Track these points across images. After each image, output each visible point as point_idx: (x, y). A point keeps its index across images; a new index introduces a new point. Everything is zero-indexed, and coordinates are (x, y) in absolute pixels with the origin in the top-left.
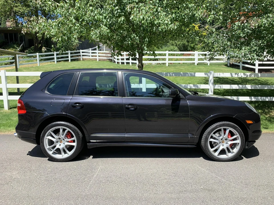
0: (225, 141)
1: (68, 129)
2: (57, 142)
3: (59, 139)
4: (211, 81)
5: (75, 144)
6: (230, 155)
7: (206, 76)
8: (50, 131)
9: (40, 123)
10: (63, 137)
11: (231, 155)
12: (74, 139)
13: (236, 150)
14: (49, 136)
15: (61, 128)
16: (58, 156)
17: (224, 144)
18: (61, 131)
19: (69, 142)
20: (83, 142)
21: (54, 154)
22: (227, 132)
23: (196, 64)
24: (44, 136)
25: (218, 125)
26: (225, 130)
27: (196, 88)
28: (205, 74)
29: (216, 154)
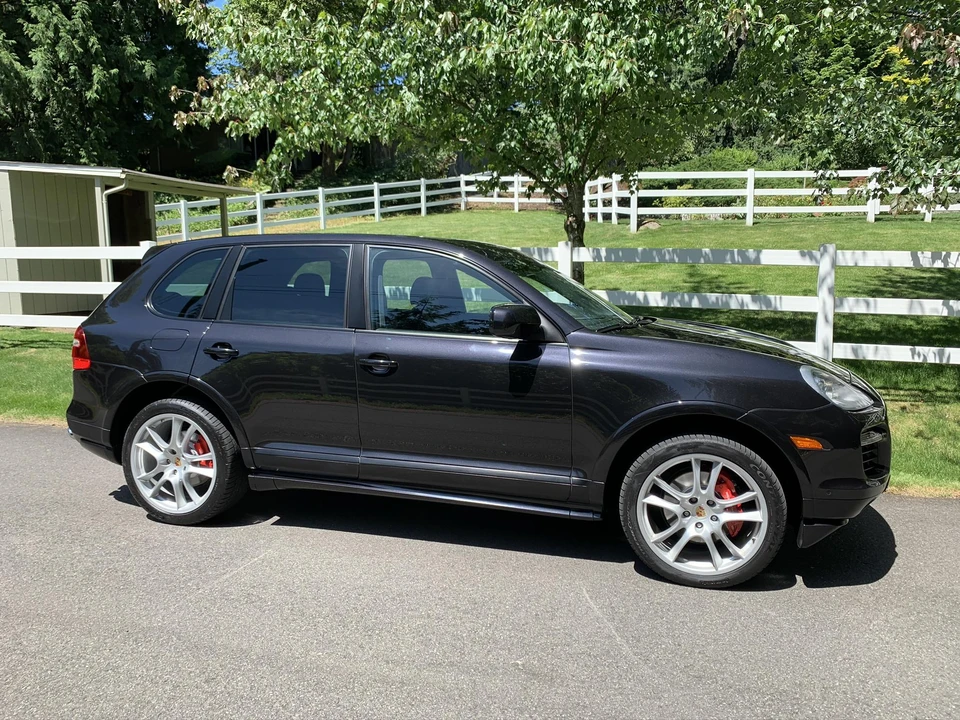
0: (708, 511)
1: (194, 426)
2: (168, 462)
3: (174, 452)
4: (823, 280)
5: (210, 473)
6: (724, 566)
7: (807, 262)
8: (145, 426)
9: (120, 401)
10: (180, 446)
11: (728, 564)
12: (211, 456)
13: (748, 551)
14: (146, 441)
15: (176, 419)
16: (166, 506)
17: (705, 520)
18: (176, 428)
19: (195, 464)
20: (235, 468)
21: (160, 497)
22: (715, 473)
23: (871, 218)
24: (130, 441)
25: (674, 447)
26: (706, 467)
27: (764, 308)
28: (803, 254)
29: (669, 556)
